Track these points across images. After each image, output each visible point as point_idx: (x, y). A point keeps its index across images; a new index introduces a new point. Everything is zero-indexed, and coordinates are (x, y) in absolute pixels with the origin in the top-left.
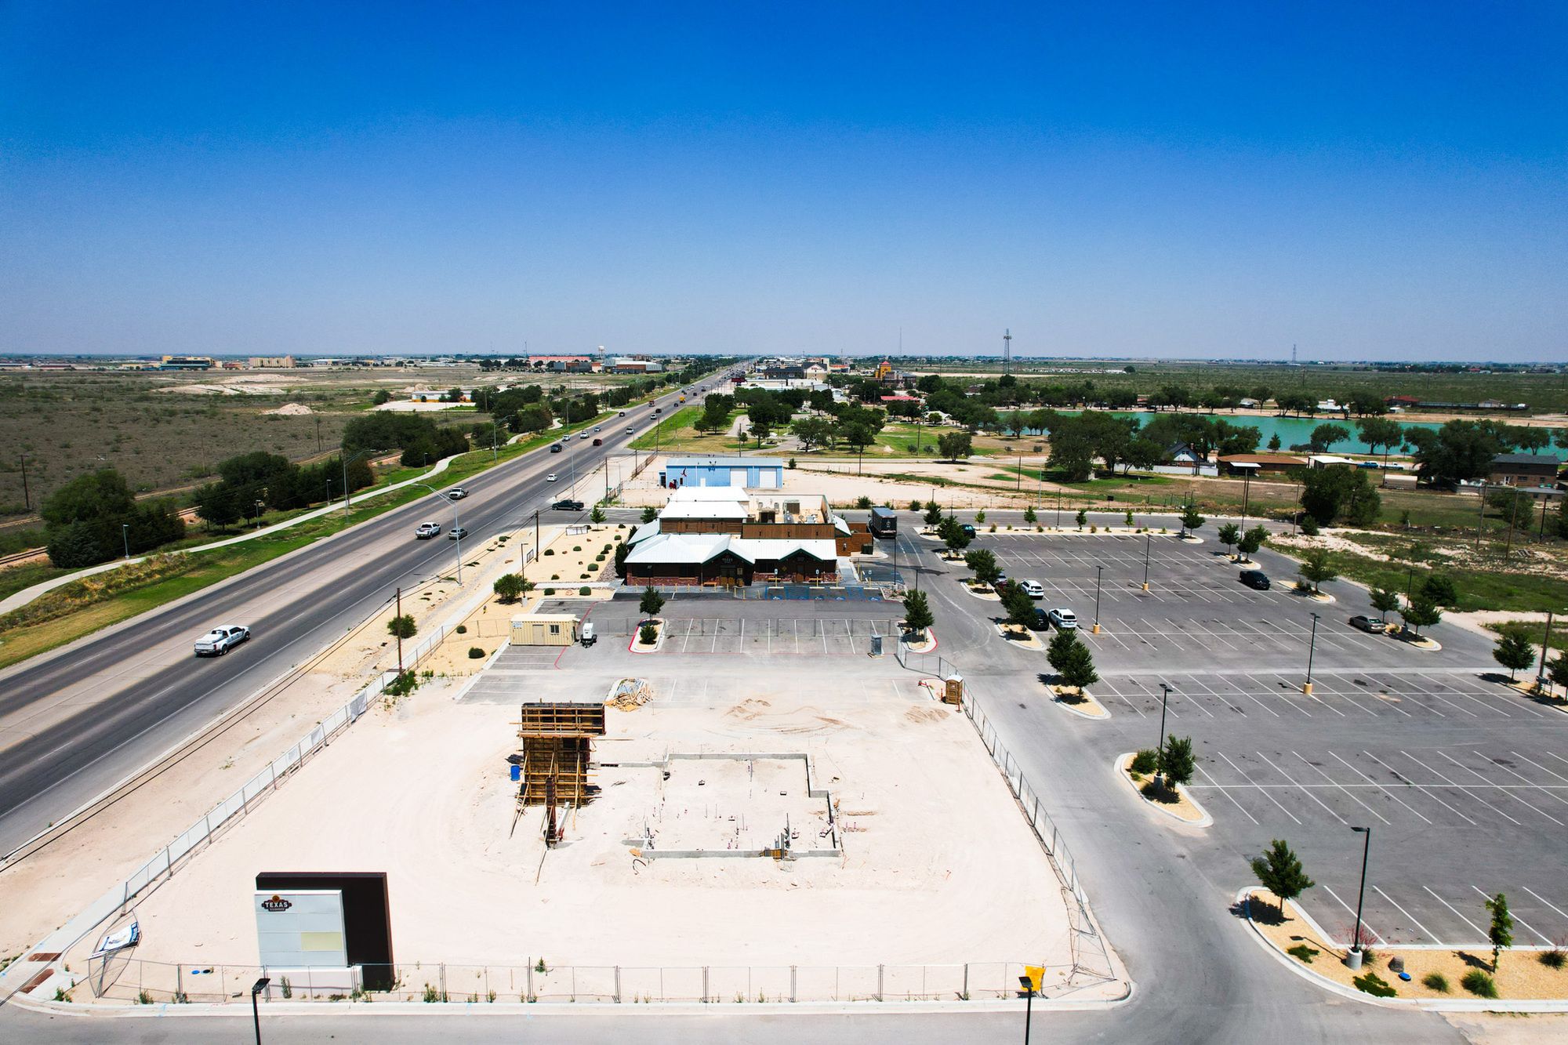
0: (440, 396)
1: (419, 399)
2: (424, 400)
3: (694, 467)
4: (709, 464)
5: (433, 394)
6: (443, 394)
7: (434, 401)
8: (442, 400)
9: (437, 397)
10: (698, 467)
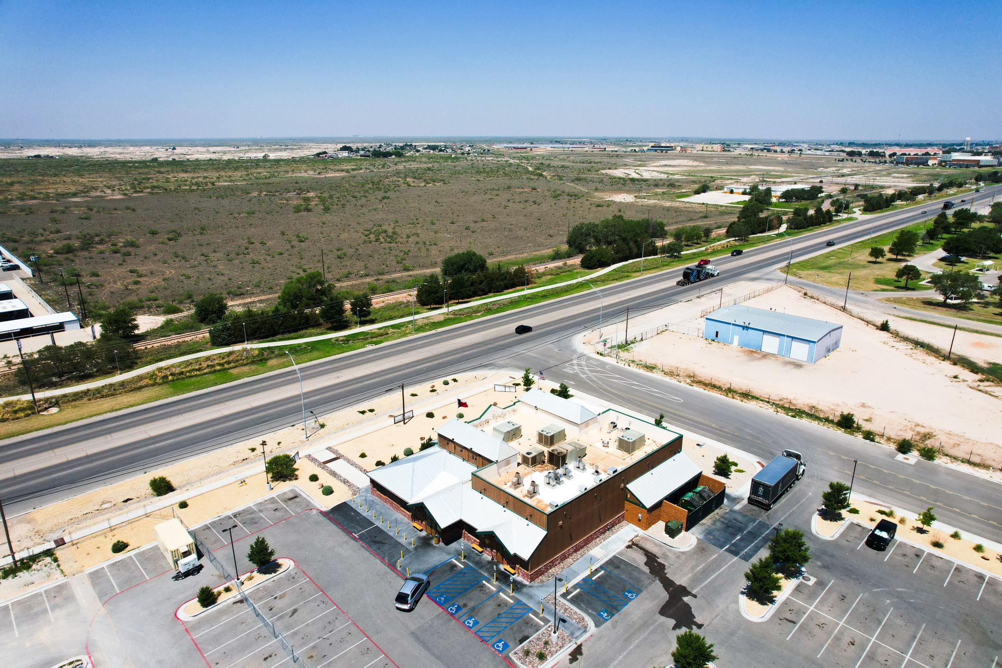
0: (743, 190)
1: (729, 191)
2: (732, 192)
3: (730, 324)
4: (743, 324)
5: (738, 188)
6: (745, 189)
7: (739, 193)
8: (744, 193)
9: (741, 191)
10: (733, 324)
